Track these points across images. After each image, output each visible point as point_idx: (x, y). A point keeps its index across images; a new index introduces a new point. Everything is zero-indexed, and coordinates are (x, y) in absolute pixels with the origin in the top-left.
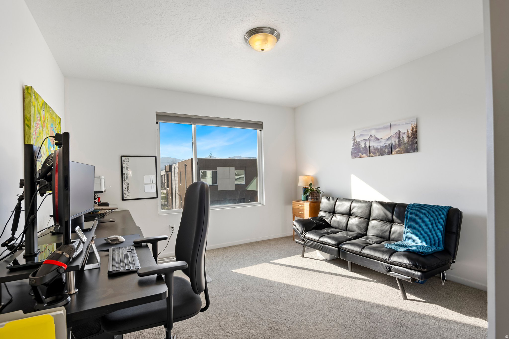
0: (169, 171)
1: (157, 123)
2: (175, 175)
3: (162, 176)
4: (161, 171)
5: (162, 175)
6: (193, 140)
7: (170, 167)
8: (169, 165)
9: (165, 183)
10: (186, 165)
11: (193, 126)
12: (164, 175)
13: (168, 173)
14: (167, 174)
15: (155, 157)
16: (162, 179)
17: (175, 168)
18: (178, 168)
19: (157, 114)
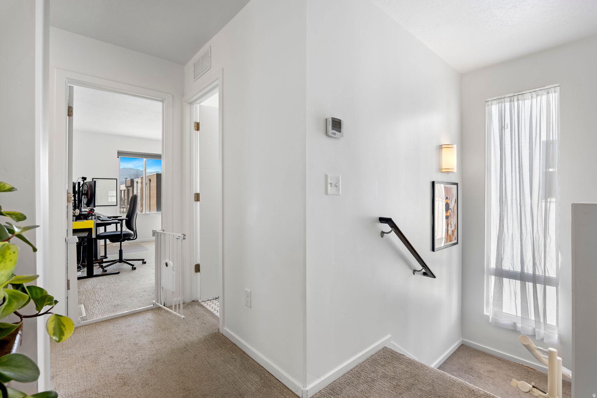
0: (130, 185)
1: (118, 157)
2: (137, 191)
3: (122, 192)
4: (121, 185)
5: (122, 190)
6: (144, 168)
7: (132, 181)
8: (131, 179)
9: (125, 199)
10: (150, 180)
11: (144, 159)
12: (124, 190)
13: (129, 188)
14: (127, 189)
15: (117, 179)
16: (122, 194)
17: (137, 182)
18: (141, 183)
19: (119, 152)
